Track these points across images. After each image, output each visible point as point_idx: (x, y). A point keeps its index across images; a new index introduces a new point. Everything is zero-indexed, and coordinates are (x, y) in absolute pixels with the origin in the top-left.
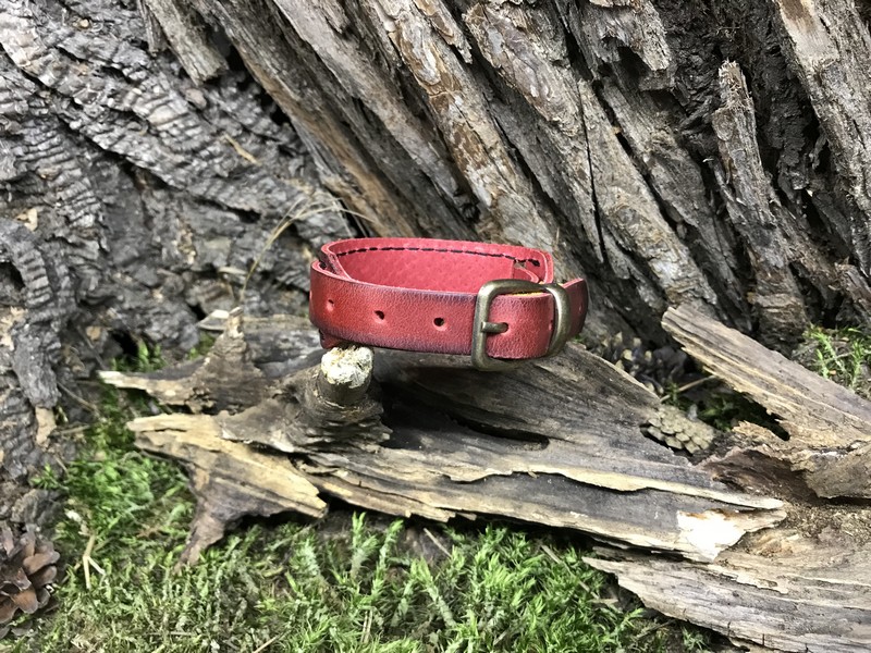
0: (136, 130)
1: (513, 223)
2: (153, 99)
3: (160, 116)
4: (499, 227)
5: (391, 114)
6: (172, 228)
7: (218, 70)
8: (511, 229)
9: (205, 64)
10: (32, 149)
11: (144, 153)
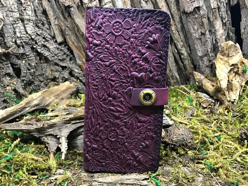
0: (46, 49)
2: (50, 44)
3: (51, 47)
6: (47, 71)
7: (63, 41)
9: (61, 39)
10: (26, 50)
11: (46, 54)
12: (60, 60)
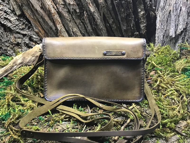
0: (8, 21)
1: (63, 33)
2: (11, 17)
3: (12, 19)
4: (61, 33)
5: (47, 18)
6: (11, 38)
7: (21, 13)
8: (62, 34)
9: (19, 12)
11: (9, 25)
12: (20, 29)
